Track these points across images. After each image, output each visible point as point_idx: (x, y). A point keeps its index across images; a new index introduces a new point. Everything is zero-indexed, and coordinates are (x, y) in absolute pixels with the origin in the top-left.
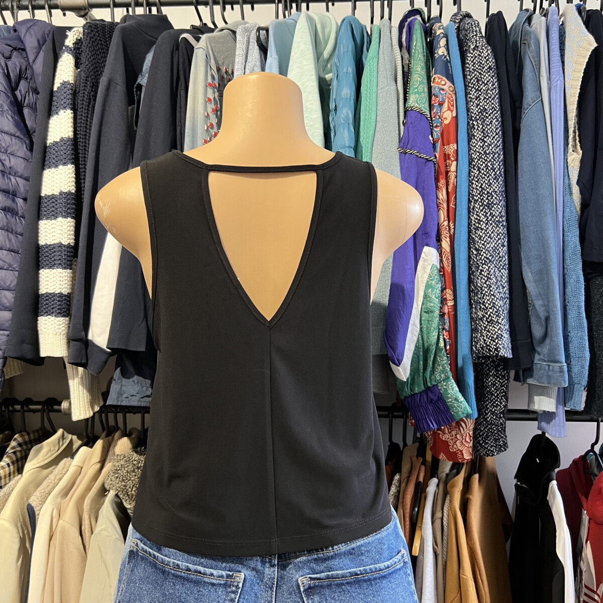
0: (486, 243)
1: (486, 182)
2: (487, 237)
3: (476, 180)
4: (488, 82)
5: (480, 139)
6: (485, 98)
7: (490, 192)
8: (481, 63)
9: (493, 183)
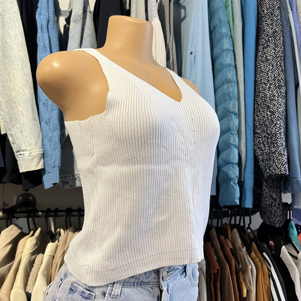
0: (278, 108)
1: (277, 73)
2: (278, 105)
3: (271, 72)
4: (278, 15)
5: (273, 48)
6: (276, 24)
7: (279, 79)
8: (274, 4)
9: (281, 74)
